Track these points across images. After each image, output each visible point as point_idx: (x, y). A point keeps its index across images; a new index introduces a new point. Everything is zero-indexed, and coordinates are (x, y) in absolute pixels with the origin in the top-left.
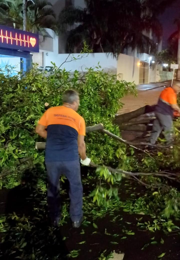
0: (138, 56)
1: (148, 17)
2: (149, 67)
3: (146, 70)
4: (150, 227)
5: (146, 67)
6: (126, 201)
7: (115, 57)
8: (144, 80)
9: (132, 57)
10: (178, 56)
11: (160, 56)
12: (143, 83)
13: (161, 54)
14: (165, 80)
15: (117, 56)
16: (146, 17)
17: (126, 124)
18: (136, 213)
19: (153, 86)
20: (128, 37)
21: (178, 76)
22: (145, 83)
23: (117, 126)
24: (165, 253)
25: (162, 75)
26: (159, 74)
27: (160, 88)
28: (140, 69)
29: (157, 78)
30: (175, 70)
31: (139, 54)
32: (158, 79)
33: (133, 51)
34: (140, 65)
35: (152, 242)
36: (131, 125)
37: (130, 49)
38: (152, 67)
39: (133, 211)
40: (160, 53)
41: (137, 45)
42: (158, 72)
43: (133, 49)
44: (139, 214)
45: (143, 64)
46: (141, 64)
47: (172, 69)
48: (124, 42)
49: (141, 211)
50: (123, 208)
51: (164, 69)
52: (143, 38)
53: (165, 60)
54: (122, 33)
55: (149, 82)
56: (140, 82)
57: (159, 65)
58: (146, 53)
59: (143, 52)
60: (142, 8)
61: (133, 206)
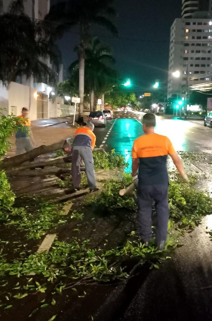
0: (34, 86)
1: (44, 40)
2: (49, 100)
3: (44, 103)
4: (41, 288)
5: (44, 99)
6: (13, 262)
7: (5, 86)
8: (43, 114)
9: (28, 87)
10: (79, 88)
11: (61, 88)
12: (42, 119)
13: (61, 85)
14: (68, 115)
15: (7, 85)
16: (41, 40)
17: (17, 168)
18: (25, 274)
19: (53, 122)
20: (22, 62)
21: (80, 111)
22: (44, 118)
23: (3, 172)
24: (56, 315)
25: (63, 109)
26: (60, 108)
27: (61, 124)
28: (38, 101)
29: (58, 112)
30: (77, 103)
31: (36, 83)
32: (59, 114)
33: (28, 79)
34: (37, 97)
35: (42, 306)
36: (23, 170)
37: (24, 77)
38: (51, 100)
39: (22, 273)
40: (61, 83)
41: (32, 73)
42: (59, 106)
43: (28, 77)
44: (29, 275)
45: (41, 96)
46: (39, 96)
47: (74, 103)
48: (16, 68)
49: (31, 271)
50: (9, 271)
51: (66, 103)
52: (39, 64)
53: (66, 92)
54: (13, 57)
55: (49, 117)
56: (38, 117)
57: (60, 97)
58: (43, 83)
59: (41, 82)
60: (37, 29)
61: (21, 266)
